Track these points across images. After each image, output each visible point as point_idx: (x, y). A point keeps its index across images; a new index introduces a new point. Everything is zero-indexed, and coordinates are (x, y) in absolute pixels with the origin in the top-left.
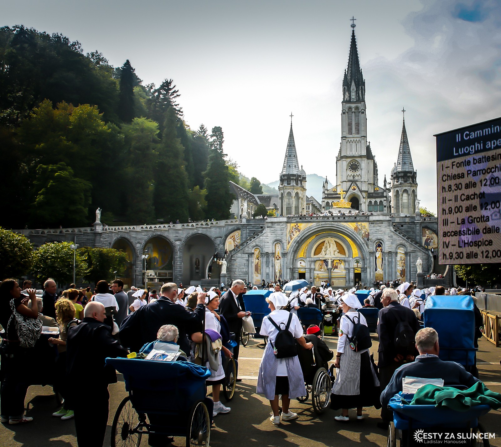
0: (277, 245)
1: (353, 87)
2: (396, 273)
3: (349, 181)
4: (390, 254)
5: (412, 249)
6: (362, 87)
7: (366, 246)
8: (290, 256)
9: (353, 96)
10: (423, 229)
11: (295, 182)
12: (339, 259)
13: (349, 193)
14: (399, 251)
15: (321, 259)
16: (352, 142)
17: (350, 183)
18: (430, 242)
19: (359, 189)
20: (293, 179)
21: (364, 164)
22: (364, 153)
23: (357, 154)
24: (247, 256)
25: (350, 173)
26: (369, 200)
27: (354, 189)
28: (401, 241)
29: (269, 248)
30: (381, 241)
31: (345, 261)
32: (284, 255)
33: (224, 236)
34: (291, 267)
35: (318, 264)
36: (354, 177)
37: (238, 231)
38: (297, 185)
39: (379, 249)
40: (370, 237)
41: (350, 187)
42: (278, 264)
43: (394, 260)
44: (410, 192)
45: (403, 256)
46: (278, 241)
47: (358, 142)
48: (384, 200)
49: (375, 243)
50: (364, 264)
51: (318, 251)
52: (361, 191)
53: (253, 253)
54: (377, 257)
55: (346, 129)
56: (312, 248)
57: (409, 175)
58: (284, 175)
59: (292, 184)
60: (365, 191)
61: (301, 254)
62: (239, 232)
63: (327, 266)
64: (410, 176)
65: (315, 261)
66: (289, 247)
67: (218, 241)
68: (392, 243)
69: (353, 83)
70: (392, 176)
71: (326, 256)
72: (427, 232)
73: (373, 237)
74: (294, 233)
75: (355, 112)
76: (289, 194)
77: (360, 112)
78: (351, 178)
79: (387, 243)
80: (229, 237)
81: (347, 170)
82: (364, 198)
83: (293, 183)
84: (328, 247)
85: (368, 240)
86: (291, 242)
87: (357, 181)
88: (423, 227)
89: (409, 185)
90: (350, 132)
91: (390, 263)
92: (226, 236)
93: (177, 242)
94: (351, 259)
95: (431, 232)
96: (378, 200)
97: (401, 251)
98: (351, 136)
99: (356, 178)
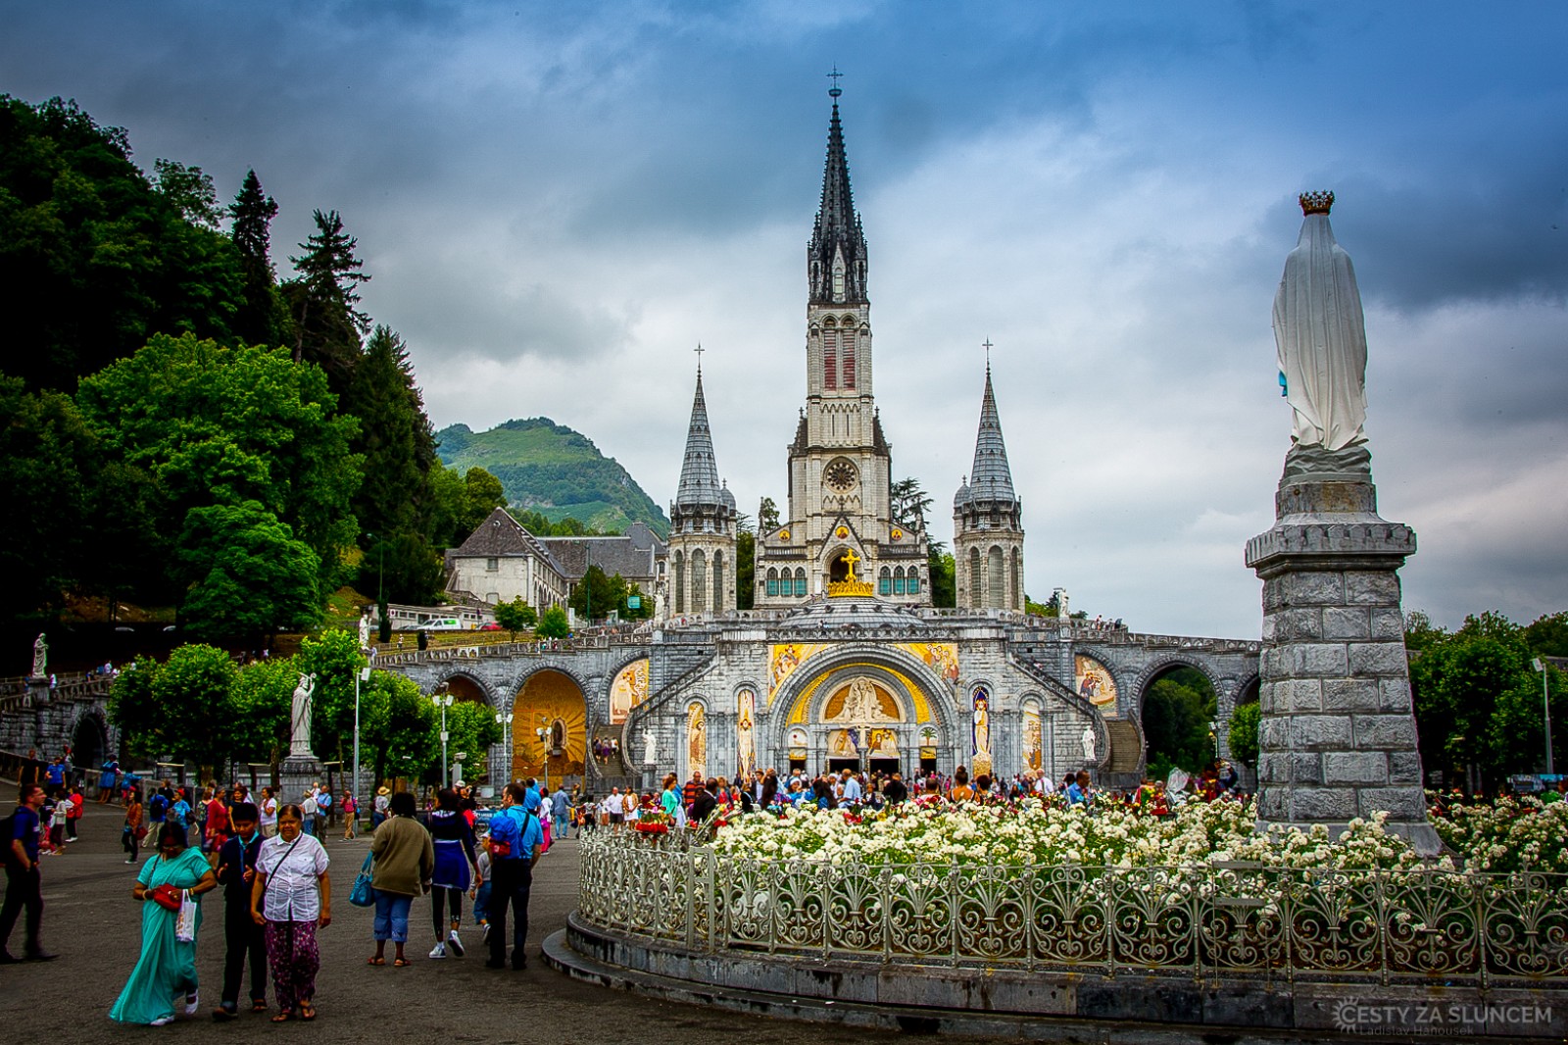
0: (743, 694)
1: (839, 262)
2: (1020, 758)
3: (831, 514)
4: (1006, 717)
5: (1057, 704)
6: (861, 264)
7: (951, 697)
8: (774, 721)
9: (839, 286)
10: (1078, 658)
11: (712, 524)
12: (884, 726)
13: (829, 546)
14: (1026, 709)
15: (842, 726)
16: (837, 411)
17: (832, 520)
18: (1094, 687)
19: (855, 534)
20: (709, 516)
21: (867, 467)
22: (868, 440)
23: (849, 443)
24: (673, 722)
25: (830, 491)
26: (881, 564)
27: (844, 536)
28: (1032, 687)
29: (724, 703)
30: (985, 686)
31: (898, 733)
32: (762, 718)
33: (608, 673)
34: (778, 746)
35: (835, 736)
36: (842, 501)
37: (643, 661)
38: (718, 529)
39: (981, 704)
40: (961, 678)
41: (832, 530)
42: (746, 739)
43: (1015, 730)
44: (1007, 553)
45: (1036, 721)
46: (747, 687)
47: (852, 411)
48: (923, 565)
49: (972, 691)
50: (946, 738)
51: (833, 710)
52: (862, 542)
53: (687, 715)
54: (976, 722)
55: (821, 375)
56: (820, 702)
57: (1003, 509)
58: (685, 507)
59: (706, 530)
60: (872, 542)
61: (796, 716)
62: (645, 663)
63: (856, 742)
64: (1006, 512)
65: (827, 733)
66: (770, 700)
67: (595, 685)
68: (1011, 691)
69: (838, 253)
70: (957, 509)
71: (854, 720)
72: (1086, 664)
73: (968, 677)
74: (784, 667)
75: (842, 331)
76: (698, 553)
77: (856, 331)
78: (835, 507)
79: (999, 690)
80: (619, 675)
81: (822, 484)
82: (868, 559)
83: (708, 527)
84: (859, 699)
85: (956, 684)
86: (777, 687)
87: (850, 514)
88: (1077, 654)
89: (1005, 535)
90: (830, 381)
91: (1005, 736)
92: (614, 673)
93: (500, 688)
94: (913, 726)
95: (1096, 665)
96: (906, 565)
97: (1032, 709)
98: (833, 394)
99: (848, 506)
